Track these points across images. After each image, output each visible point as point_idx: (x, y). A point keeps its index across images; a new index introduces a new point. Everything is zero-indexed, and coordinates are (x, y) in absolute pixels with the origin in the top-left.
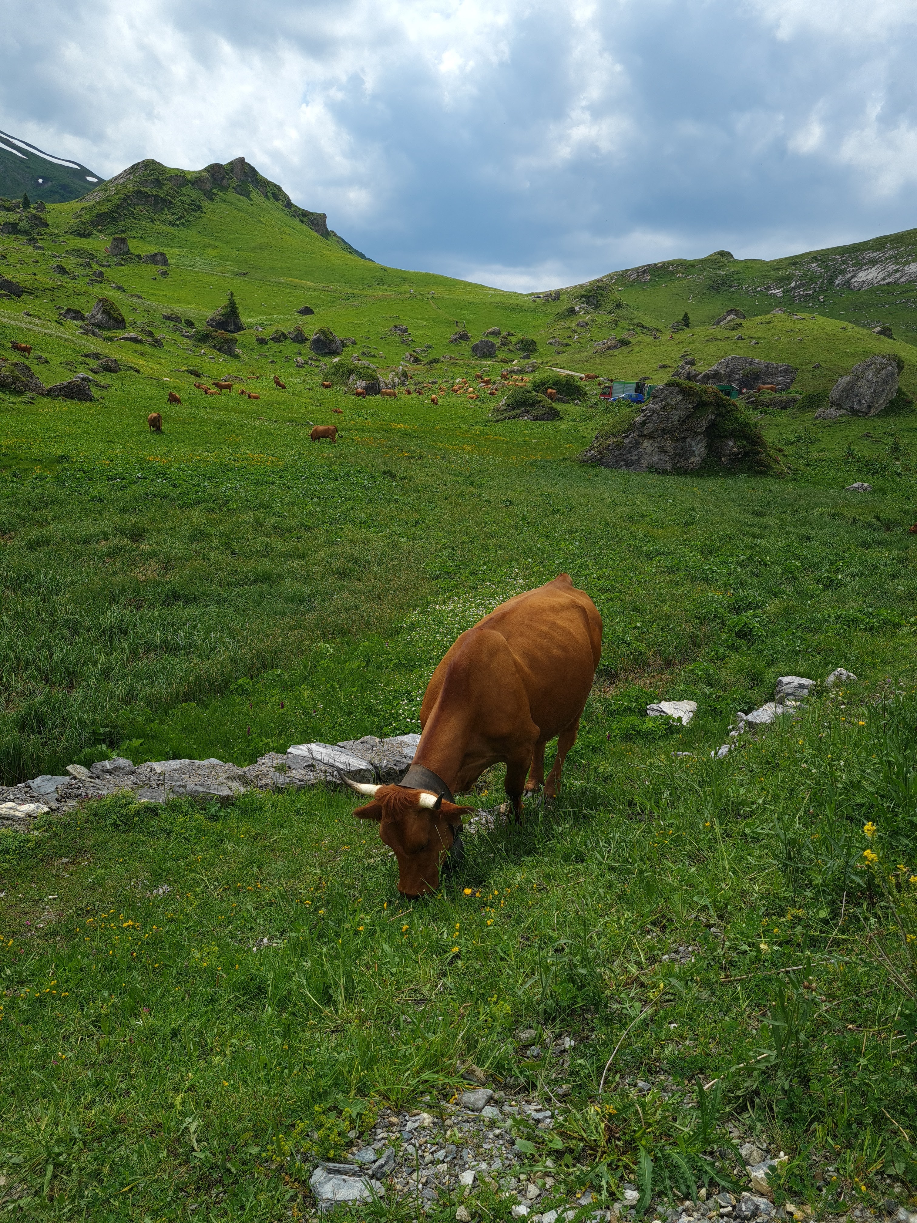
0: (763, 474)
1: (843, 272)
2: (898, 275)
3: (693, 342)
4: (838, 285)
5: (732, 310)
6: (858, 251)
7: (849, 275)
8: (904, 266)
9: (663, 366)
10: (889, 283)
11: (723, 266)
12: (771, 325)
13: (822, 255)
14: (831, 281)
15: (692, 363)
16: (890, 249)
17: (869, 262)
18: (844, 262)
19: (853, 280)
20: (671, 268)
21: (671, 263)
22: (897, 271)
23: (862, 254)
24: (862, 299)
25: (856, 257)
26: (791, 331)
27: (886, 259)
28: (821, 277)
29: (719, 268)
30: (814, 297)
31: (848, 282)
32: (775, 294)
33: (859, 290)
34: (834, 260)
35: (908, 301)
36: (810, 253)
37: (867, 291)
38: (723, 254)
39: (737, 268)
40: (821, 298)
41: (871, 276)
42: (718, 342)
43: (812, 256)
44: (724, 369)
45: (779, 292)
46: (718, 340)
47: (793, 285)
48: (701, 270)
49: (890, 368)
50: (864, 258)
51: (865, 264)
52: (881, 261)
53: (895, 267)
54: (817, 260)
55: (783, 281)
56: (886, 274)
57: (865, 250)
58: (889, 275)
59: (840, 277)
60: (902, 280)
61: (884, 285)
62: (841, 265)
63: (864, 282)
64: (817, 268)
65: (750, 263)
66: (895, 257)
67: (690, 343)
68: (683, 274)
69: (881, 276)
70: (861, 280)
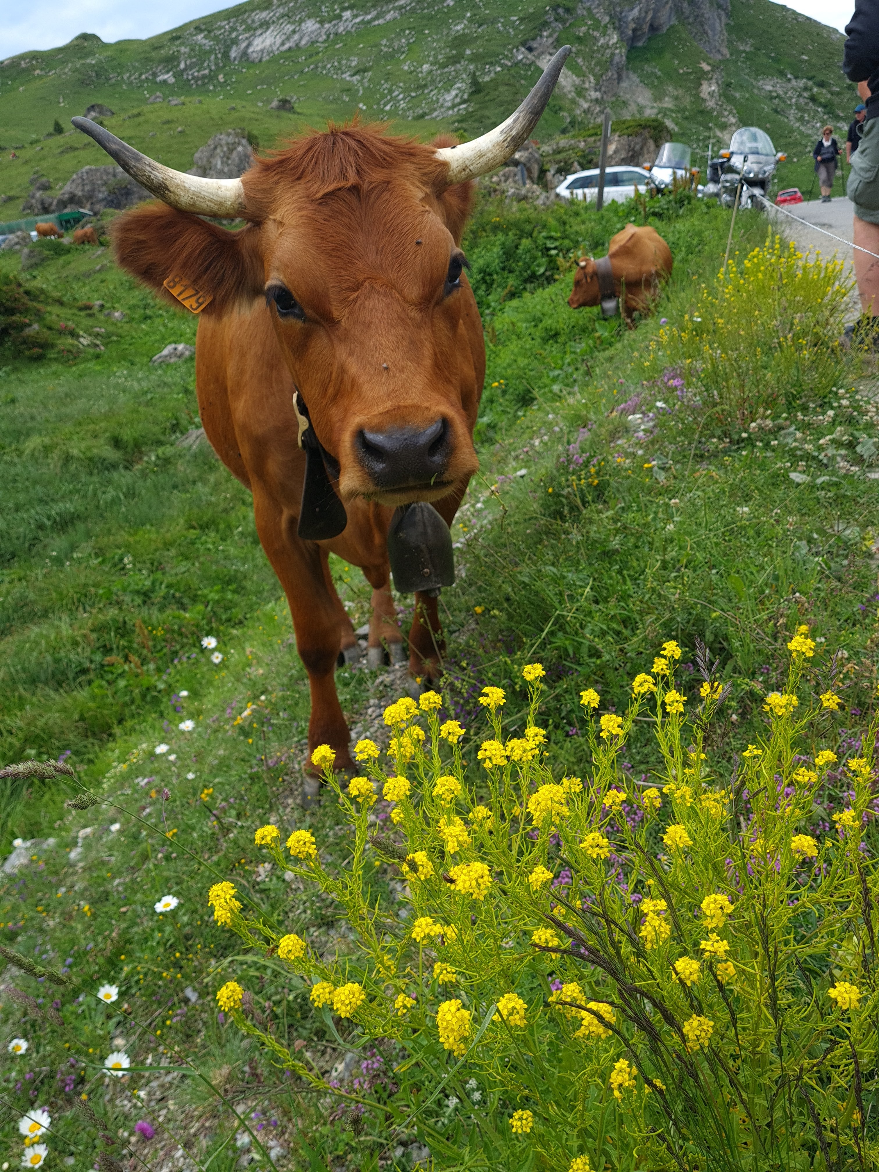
0: (39, 359)
1: (235, 42)
2: (296, 37)
3: (43, 158)
4: (235, 58)
5: (93, 106)
6: (244, 13)
7: (244, 45)
8: (300, 25)
9: (10, 199)
10: (290, 49)
11: (92, 54)
12: (141, 119)
13: (204, 24)
14: (226, 55)
15: (46, 187)
16: (279, 6)
17: (261, 26)
18: (233, 29)
19: (250, 50)
20: (23, 64)
21: (22, 57)
22: (294, 32)
23: (249, 16)
24: (266, 72)
25: (244, 22)
26: (168, 122)
27: (278, 19)
28: (212, 51)
29: (86, 56)
30: (211, 78)
31: (245, 53)
32: (165, 82)
33: (260, 61)
34: (220, 28)
35: (317, 67)
36: (191, 23)
37: (269, 61)
38: (84, 37)
39: (109, 53)
40: (221, 78)
41: (268, 43)
42: (77, 153)
43: (194, 26)
44: (80, 188)
45: (168, 77)
46: (76, 149)
47: (182, 66)
48: (64, 62)
49: (240, 149)
50: (253, 21)
51: (256, 29)
52: (273, 22)
53: (290, 28)
54: (201, 31)
55: (170, 62)
56: (284, 37)
57: (252, 11)
58: (288, 39)
59: (234, 48)
60: (303, 42)
61: (286, 51)
62: (230, 33)
63: (262, 51)
64: (204, 41)
65: (123, 46)
66: (287, 15)
67: (41, 160)
68: (41, 70)
69: (279, 41)
70: (258, 48)
